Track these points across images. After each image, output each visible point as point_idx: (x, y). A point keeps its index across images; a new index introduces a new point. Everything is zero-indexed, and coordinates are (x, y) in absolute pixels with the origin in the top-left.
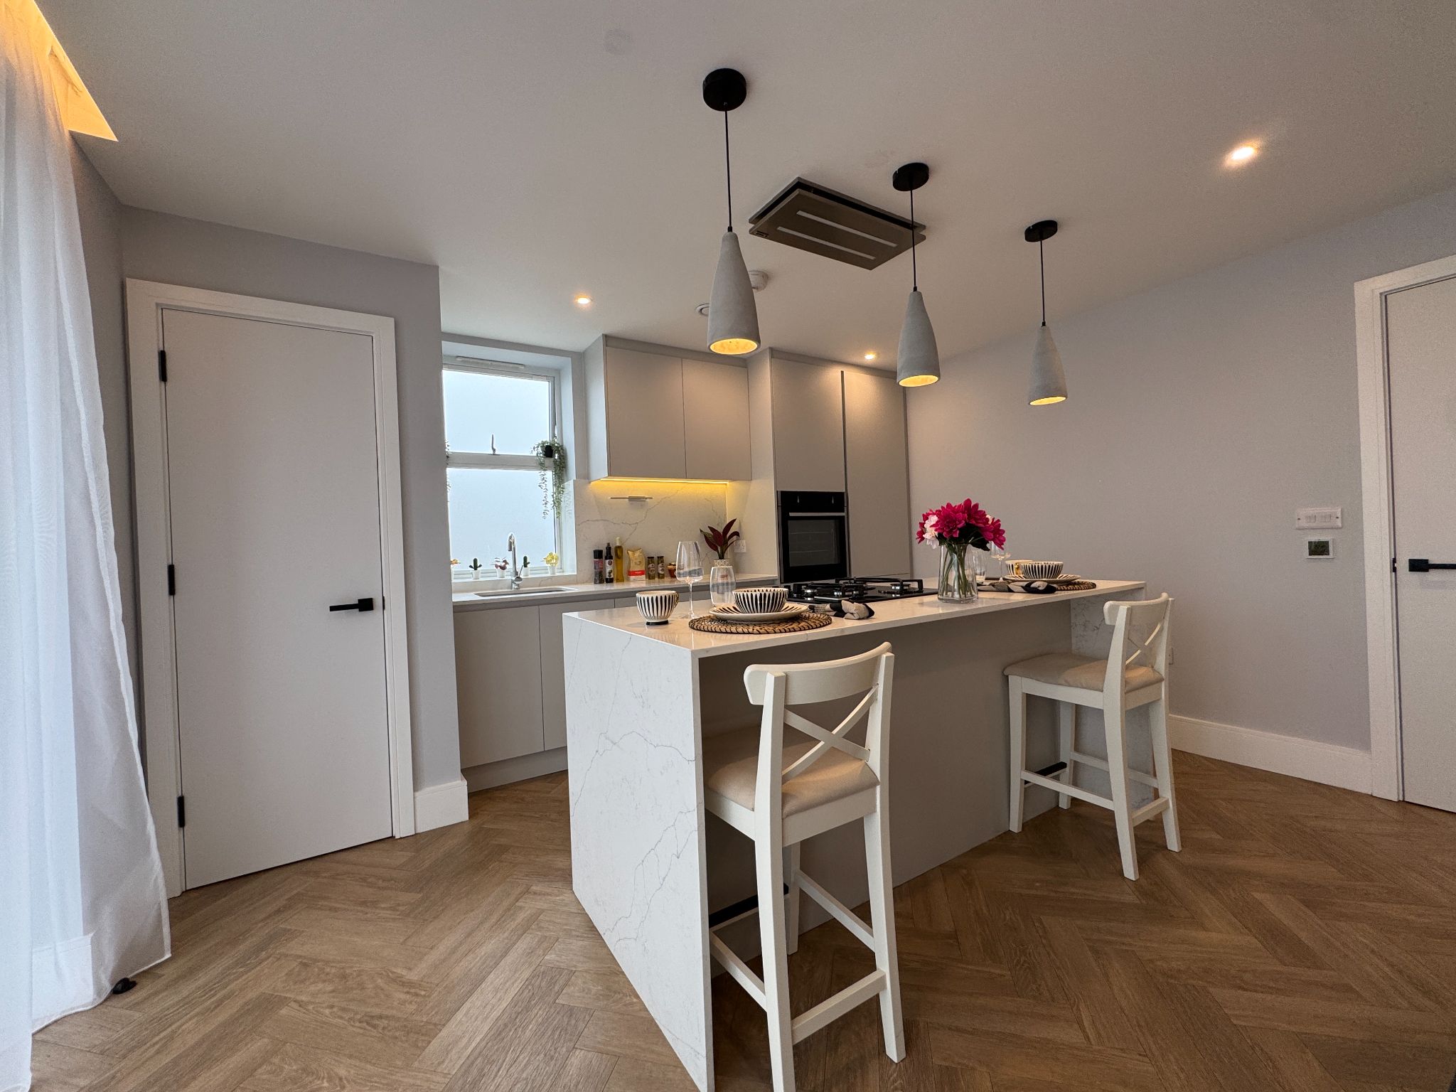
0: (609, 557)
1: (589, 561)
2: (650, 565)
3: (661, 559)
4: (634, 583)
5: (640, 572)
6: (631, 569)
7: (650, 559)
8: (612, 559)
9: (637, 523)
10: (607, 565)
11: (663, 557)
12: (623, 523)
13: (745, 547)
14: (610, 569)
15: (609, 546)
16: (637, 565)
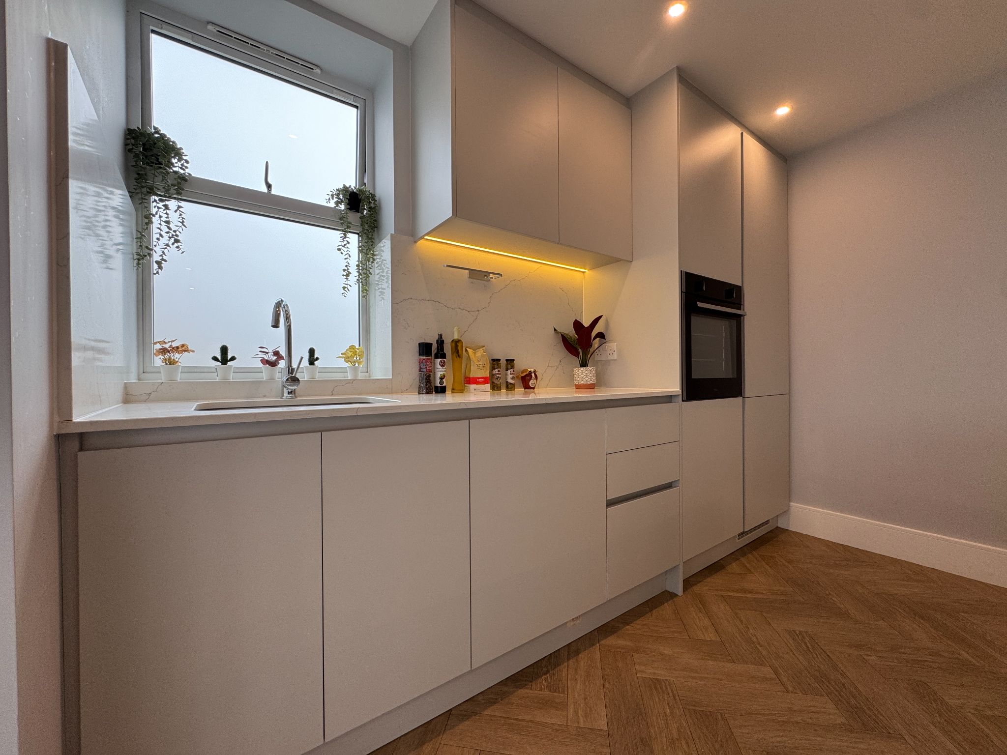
0: (441, 354)
1: (412, 360)
2: (496, 370)
3: (510, 362)
4: (475, 394)
5: (483, 380)
6: (472, 375)
7: (495, 362)
8: (445, 358)
9: (479, 311)
10: (439, 366)
11: (514, 360)
12: (460, 308)
13: (616, 351)
14: (442, 373)
15: (441, 338)
16: (480, 370)
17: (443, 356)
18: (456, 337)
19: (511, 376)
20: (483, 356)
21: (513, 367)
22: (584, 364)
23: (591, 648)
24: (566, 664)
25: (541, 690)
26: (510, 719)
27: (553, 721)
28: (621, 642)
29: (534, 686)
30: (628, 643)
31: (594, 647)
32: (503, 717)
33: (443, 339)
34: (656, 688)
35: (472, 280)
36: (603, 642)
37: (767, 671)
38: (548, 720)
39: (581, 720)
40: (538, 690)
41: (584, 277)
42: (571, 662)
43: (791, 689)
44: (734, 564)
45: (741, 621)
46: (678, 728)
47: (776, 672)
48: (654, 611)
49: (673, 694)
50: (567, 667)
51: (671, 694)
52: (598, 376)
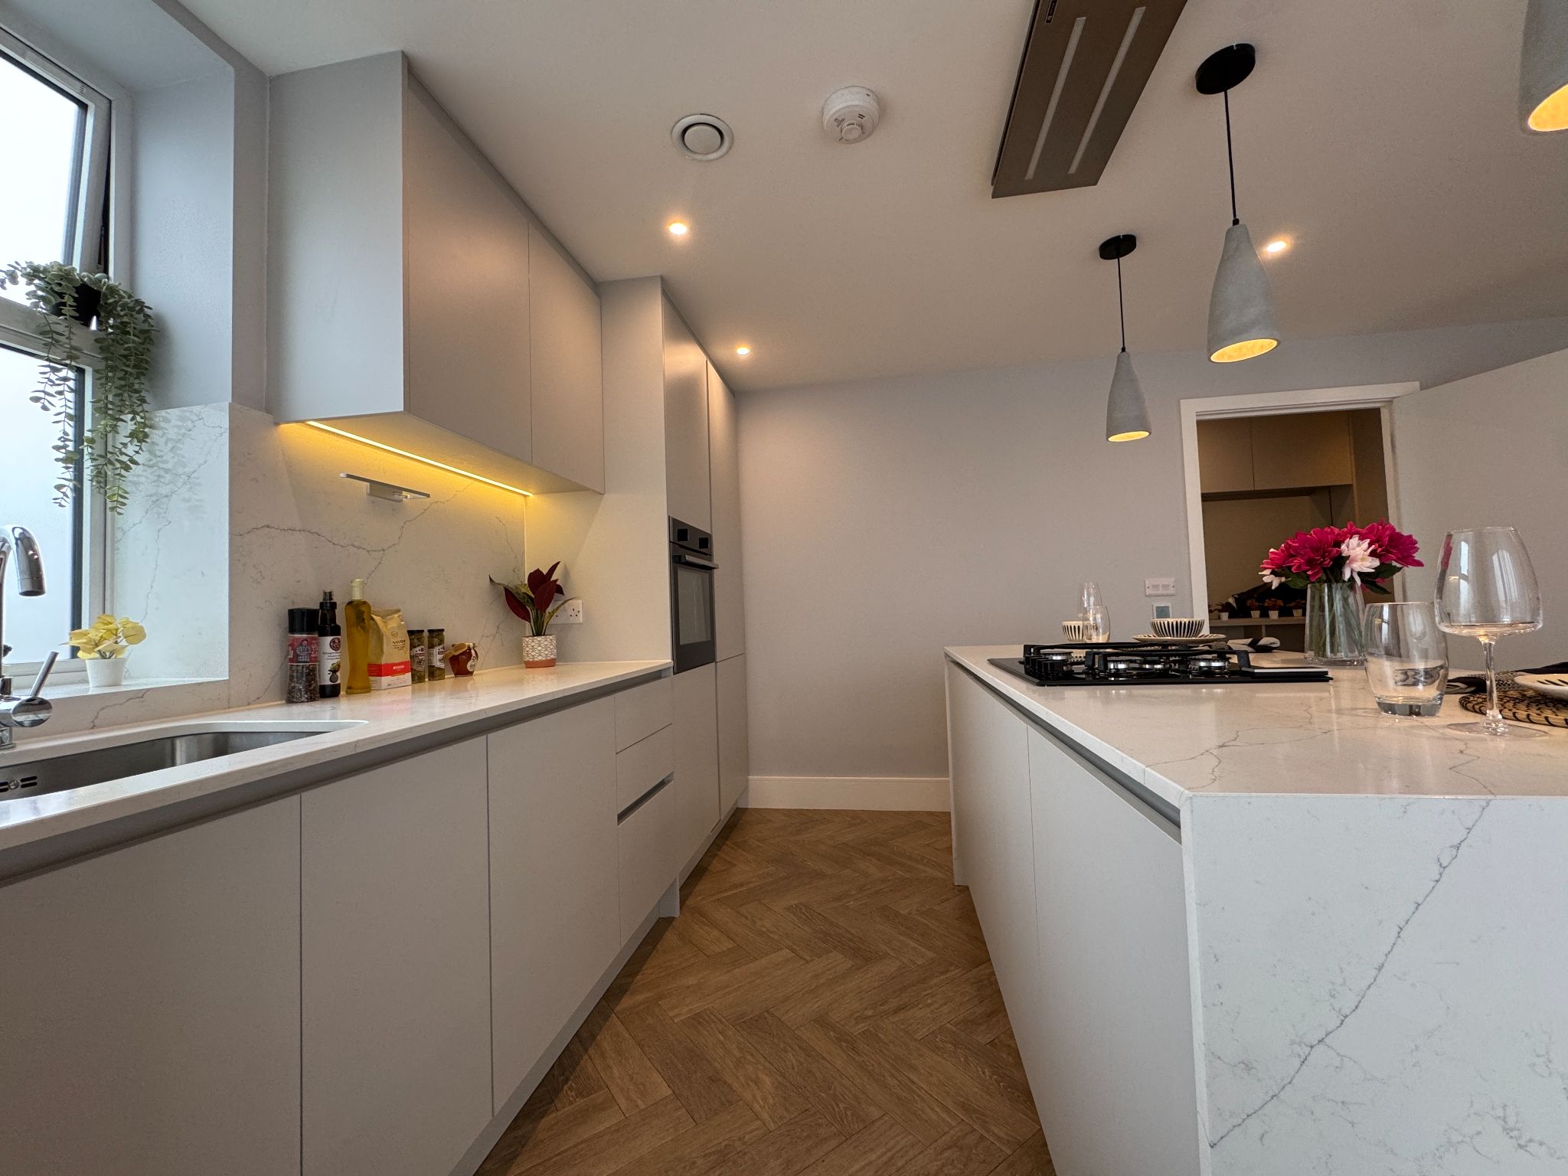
0: (331, 628)
1: (268, 640)
2: (417, 649)
3: (436, 634)
4: (389, 693)
5: (403, 667)
6: (385, 660)
7: (414, 634)
8: (340, 635)
9: (384, 550)
10: (328, 649)
11: (443, 630)
12: (354, 546)
13: (581, 613)
14: (335, 661)
15: (331, 599)
16: (395, 652)
17: (336, 631)
18: (357, 596)
19: (440, 656)
20: (399, 626)
21: (441, 642)
22: (539, 632)
23: (607, 1023)
24: (586, 1057)
25: (571, 1103)
26: (550, 1159)
27: (607, 1125)
28: (640, 998)
29: (559, 1105)
30: (650, 994)
31: (610, 1019)
32: (539, 1164)
33: (334, 601)
34: (700, 1023)
35: (373, 498)
36: (618, 1008)
37: (786, 953)
38: (601, 1128)
39: (640, 1102)
40: (568, 1105)
41: (526, 504)
42: (591, 1051)
43: (808, 958)
44: (714, 862)
45: (747, 918)
46: (738, 1047)
47: (793, 950)
48: (658, 946)
49: (717, 1019)
50: (589, 1060)
51: (716, 1020)
52: (559, 646)
